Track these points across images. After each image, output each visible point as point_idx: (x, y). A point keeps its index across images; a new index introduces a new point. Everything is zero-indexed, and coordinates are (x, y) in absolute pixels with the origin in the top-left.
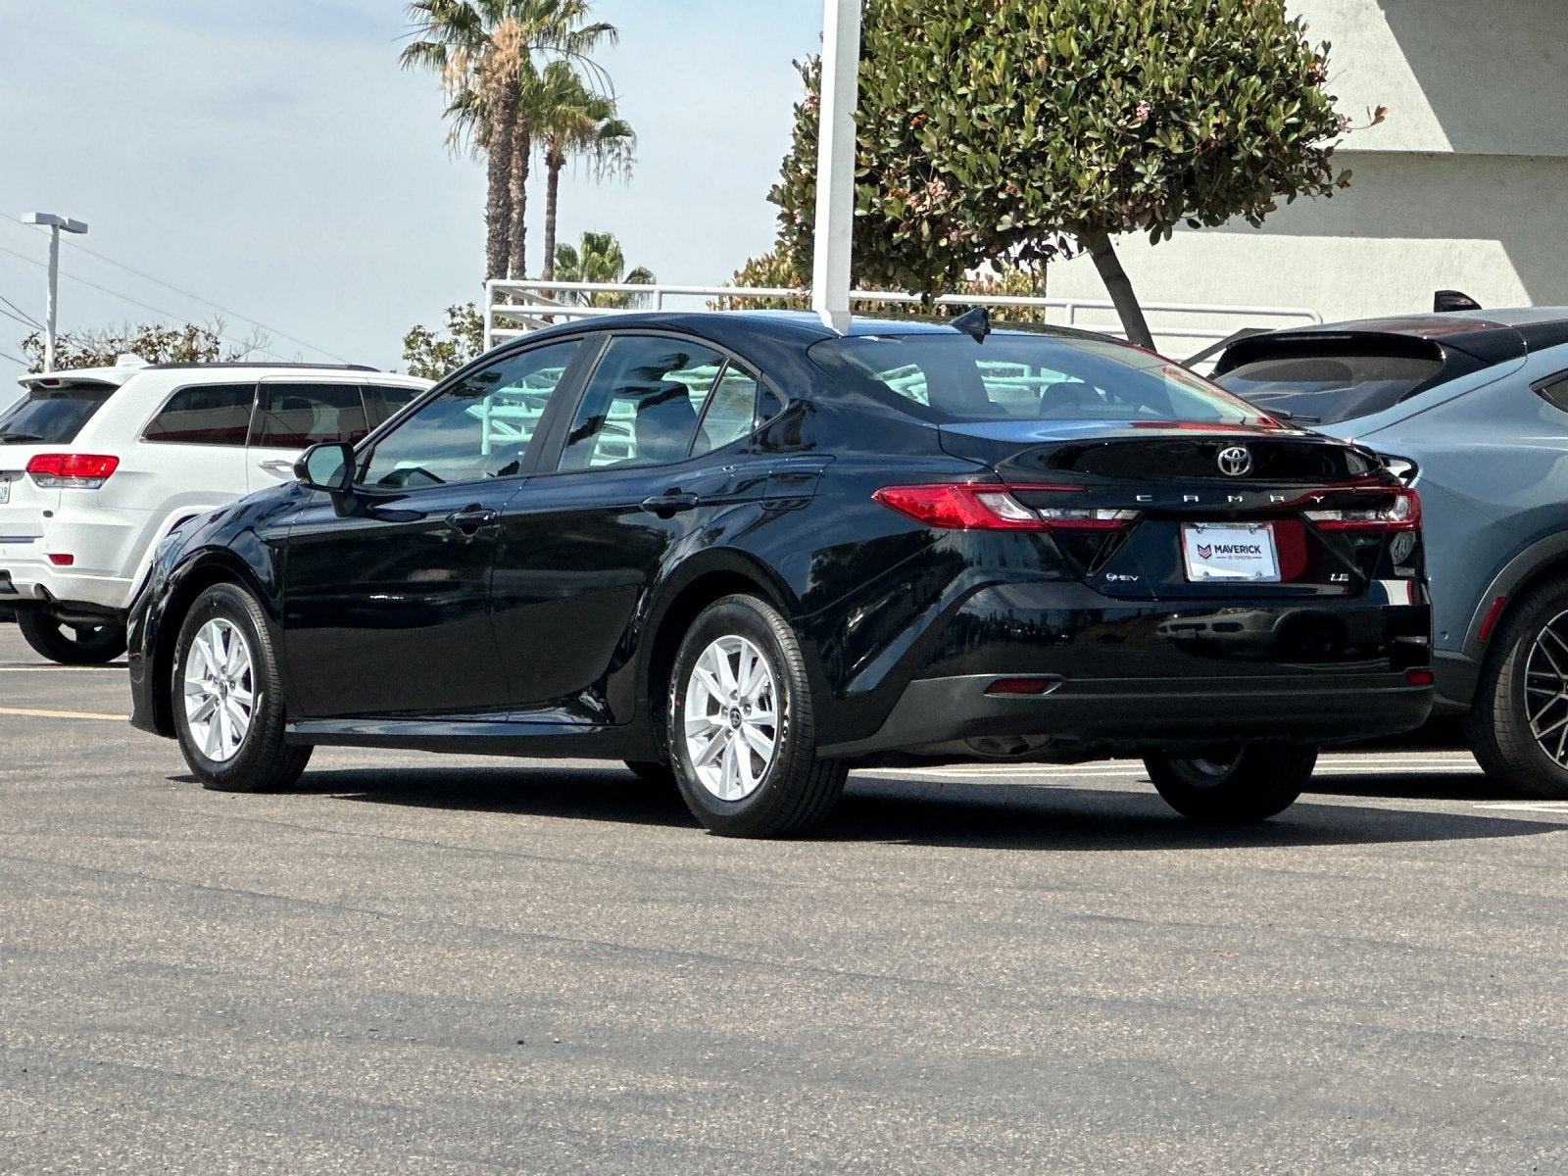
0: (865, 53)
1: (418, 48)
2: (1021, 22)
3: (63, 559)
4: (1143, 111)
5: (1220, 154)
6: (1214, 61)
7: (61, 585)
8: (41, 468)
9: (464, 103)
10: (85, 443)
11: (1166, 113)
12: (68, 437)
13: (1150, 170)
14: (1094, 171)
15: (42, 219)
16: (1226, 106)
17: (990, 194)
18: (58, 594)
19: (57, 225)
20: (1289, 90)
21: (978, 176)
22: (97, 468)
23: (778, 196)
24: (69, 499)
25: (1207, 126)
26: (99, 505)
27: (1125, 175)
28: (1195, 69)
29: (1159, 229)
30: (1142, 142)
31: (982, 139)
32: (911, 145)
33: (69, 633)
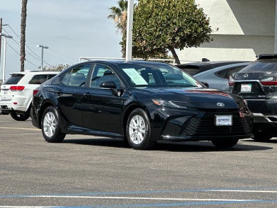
0: (134, 20)
1: (110, 16)
2: (158, 15)
3: (15, 103)
4: (176, 29)
5: (189, 36)
6: (189, 21)
7: (15, 108)
8: (12, 88)
9: (118, 26)
10: (19, 84)
11: (180, 29)
12: (16, 83)
13: (178, 39)
14: (168, 39)
15: (40, 46)
16: (191, 28)
17: (152, 43)
18: (15, 109)
19: (43, 47)
20: (201, 26)
21: (150, 40)
22: (21, 88)
23: (121, 43)
24: (17, 94)
25: (187, 31)
26: (21, 94)
27: (174, 40)
28: (186, 22)
29: (182, 48)
30: (176, 34)
31: (151, 34)
32: (140, 35)
33: (19, 116)
